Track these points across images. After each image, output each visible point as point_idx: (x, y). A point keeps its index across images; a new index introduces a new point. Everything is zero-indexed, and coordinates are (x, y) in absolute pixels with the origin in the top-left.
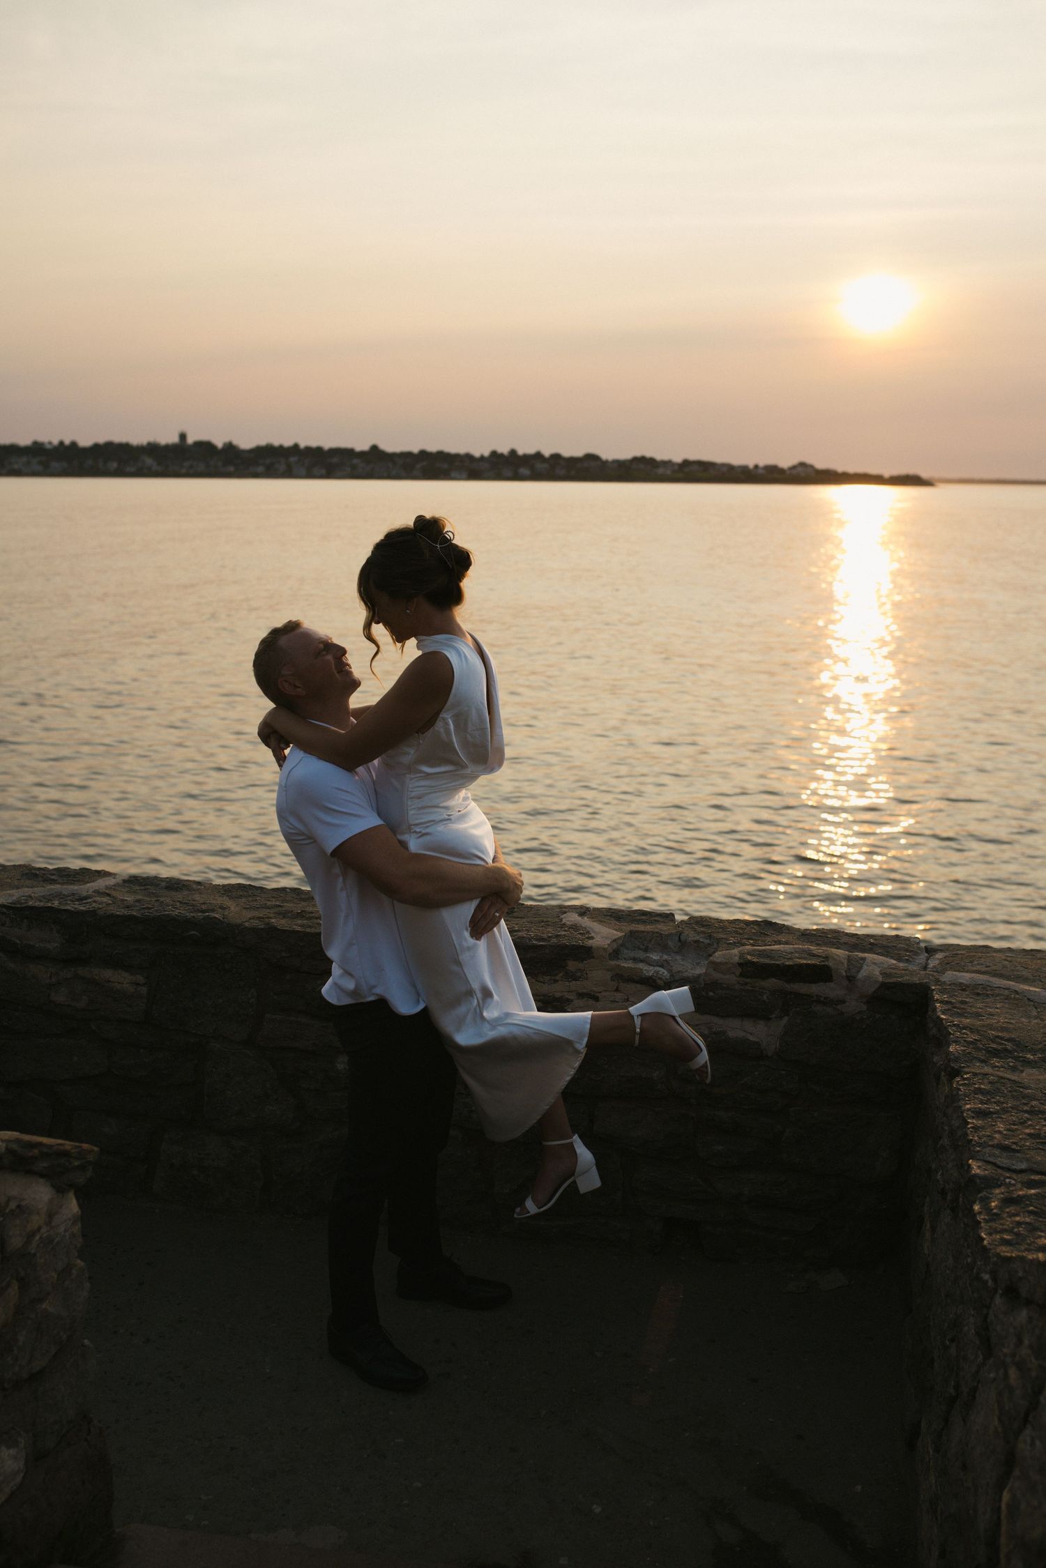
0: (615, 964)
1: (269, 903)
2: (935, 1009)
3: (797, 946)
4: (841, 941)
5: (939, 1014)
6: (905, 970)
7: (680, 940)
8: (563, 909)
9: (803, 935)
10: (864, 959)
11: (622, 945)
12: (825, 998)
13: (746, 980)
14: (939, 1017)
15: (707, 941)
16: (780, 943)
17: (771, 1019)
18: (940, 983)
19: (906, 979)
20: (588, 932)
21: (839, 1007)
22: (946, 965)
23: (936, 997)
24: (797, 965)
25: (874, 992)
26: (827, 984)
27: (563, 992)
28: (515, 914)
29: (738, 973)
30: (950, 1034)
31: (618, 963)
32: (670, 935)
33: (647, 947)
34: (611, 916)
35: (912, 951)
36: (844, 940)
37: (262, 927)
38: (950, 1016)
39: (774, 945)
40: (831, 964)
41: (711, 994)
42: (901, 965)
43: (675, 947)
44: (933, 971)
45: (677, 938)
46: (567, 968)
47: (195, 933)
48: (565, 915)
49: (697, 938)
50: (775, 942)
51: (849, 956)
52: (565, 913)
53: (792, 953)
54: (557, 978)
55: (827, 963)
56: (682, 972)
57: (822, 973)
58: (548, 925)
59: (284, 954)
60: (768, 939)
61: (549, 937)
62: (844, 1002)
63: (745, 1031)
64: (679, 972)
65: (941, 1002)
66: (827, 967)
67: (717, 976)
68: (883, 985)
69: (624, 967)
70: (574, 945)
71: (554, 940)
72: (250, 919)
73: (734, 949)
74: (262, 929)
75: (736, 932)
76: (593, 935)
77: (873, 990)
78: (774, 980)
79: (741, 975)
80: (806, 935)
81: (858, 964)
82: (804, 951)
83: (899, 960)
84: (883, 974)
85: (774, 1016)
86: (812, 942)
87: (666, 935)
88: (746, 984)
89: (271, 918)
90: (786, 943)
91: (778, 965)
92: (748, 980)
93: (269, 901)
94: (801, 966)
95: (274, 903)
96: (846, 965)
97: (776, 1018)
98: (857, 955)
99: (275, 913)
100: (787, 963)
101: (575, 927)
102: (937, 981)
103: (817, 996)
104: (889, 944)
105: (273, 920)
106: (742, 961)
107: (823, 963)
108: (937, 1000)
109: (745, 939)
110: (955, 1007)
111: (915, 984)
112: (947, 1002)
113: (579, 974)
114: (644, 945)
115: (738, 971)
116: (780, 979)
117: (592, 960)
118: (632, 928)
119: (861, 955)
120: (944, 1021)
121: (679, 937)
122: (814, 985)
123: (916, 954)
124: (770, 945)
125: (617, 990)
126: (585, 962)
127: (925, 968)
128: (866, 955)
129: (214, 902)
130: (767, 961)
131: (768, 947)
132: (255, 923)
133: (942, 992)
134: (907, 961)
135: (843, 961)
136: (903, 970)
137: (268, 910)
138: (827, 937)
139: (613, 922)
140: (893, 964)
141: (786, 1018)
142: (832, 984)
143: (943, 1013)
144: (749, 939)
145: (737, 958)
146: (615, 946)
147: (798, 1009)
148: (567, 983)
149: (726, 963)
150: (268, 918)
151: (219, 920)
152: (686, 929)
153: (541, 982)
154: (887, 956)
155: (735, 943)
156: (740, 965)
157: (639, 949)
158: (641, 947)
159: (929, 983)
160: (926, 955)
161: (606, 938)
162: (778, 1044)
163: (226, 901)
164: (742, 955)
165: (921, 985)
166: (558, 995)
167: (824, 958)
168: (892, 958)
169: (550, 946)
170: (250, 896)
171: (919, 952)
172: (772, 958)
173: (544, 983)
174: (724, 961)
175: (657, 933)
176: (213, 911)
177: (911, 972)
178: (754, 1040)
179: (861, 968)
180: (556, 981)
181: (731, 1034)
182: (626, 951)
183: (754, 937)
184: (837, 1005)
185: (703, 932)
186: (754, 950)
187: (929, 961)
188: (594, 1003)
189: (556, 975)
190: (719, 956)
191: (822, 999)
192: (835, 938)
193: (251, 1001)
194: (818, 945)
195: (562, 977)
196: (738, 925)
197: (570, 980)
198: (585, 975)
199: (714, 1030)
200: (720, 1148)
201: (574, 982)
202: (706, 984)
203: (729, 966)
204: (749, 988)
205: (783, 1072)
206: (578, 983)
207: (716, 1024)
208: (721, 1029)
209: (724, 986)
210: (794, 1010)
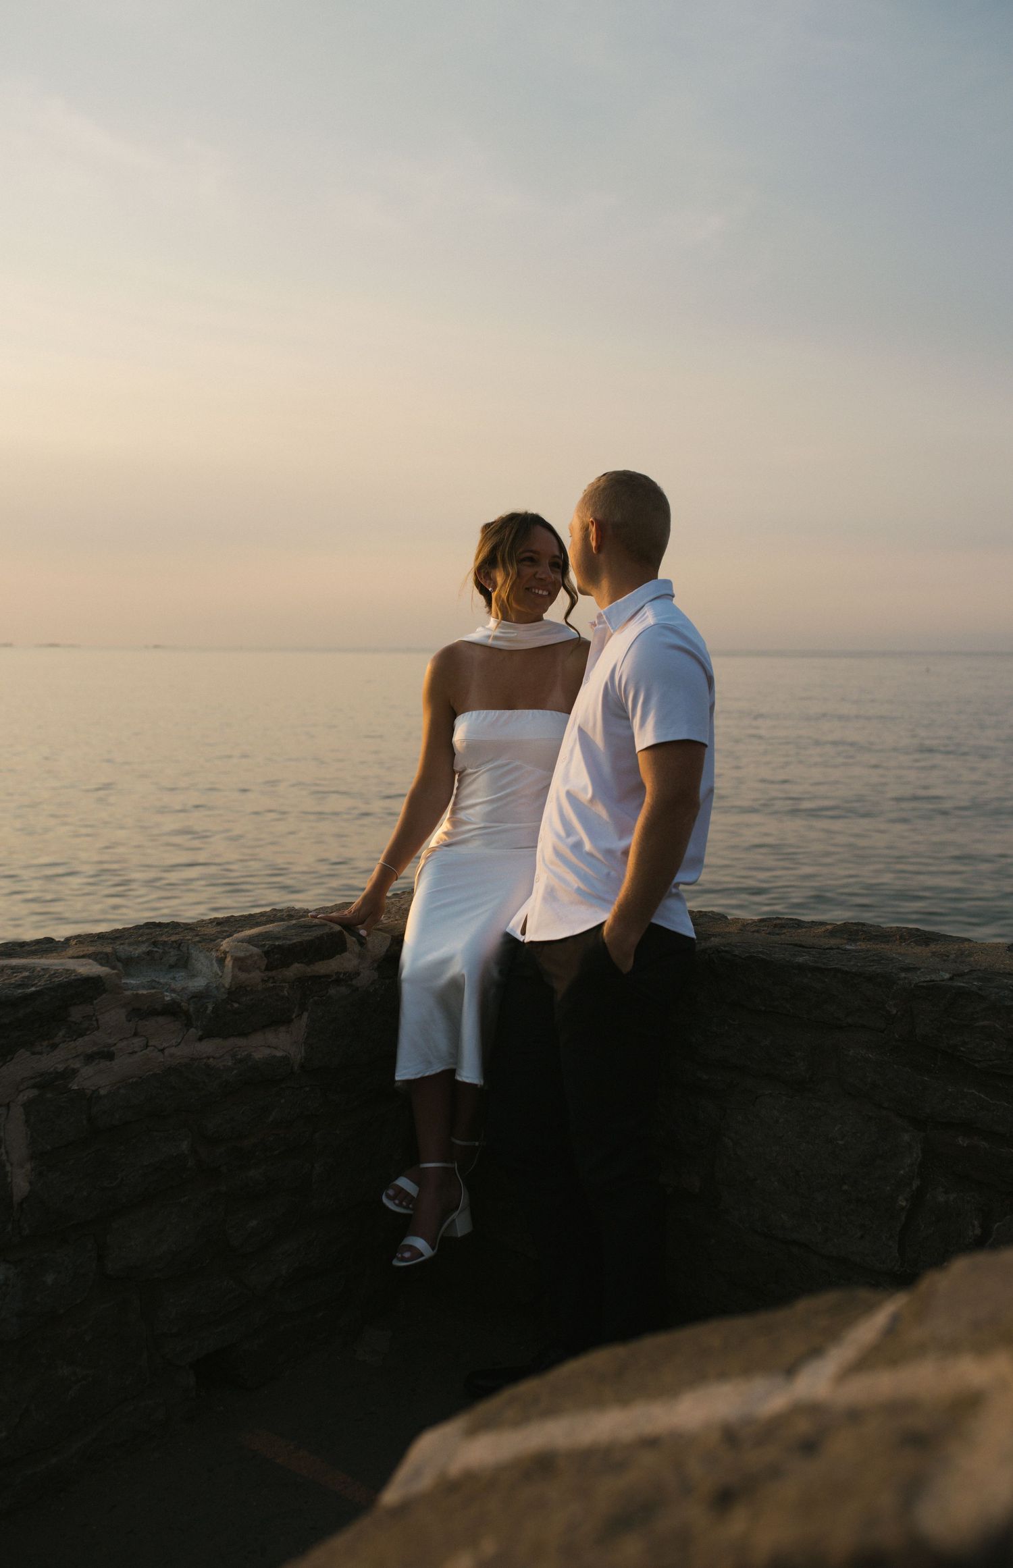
12: (345, 974)
13: (270, 974)
17: (292, 1020)
21: (354, 982)
25: (387, 951)
26: (343, 955)
27: (67, 1060)
29: (263, 967)
31: (135, 992)
41: (236, 1005)
46: (69, 1019)
62: (358, 974)
63: (269, 1047)
67: (243, 976)
68: (394, 940)
69: (143, 995)
70: (74, 980)
77: (384, 949)
78: (296, 965)
79: (267, 969)
85: (295, 1015)
88: (269, 979)
92: (272, 973)
97: (297, 1017)
103: (335, 973)
106: (265, 948)
113: (86, 1024)
115: (263, 963)
116: (301, 963)
117: (104, 996)
122: (330, 960)
125: (136, 1035)
126: (95, 1002)
141: (306, 1015)
142: (346, 955)
145: (253, 948)
147: (316, 998)
148: (72, 1044)
149: (249, 957)
156: (266, 953)
162: (303, 1051)
166: (61, 1067)
169: (41, 991)
173: (41, 1053)
178: (280, 1055)
180: (54, 1047)
181: (257, 1056)
184: (352, 980)
188: (108, 1063)
189: (55, 1036)
191: (341, 976)
195: (64, 1036)
197: (74, 1038)
198: (95, 1023)
199: (239, 1057)
200: (254, 1223)
201: (80, 1039)
202: (230, 992)
203: (256, 958)
204: (272, 985)
205: (307, 1089)
206: (86, 1038)
207: (240, 1047)
208: (246, 1053)
209: (249, 989)
210: (311, 1001)
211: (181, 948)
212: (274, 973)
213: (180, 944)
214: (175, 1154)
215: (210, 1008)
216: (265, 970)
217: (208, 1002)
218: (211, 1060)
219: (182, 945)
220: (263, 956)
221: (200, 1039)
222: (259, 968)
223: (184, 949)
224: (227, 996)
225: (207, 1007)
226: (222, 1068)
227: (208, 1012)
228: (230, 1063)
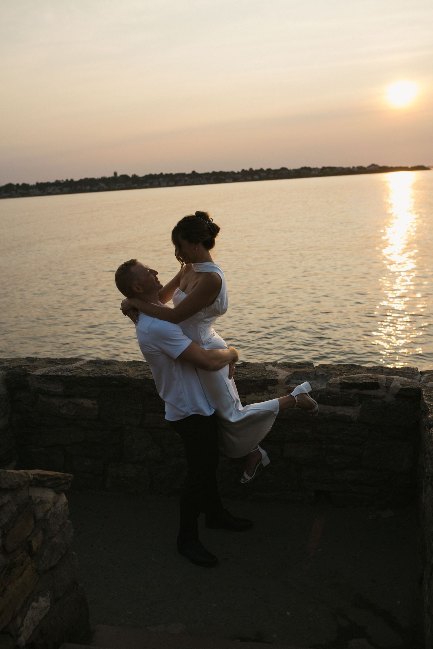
0: (288, 386)
1: (145, 368)
2: (423, 398)
3: (364, 375)
4: (384, 371)
5: (425, 401)
6: (411, 382)
7: (315, 375)
8: (267, 364)
9: (367, 369)
10: (393, 379)
11: (291, 378)
12: (377, 396)
13: (343, 390)
14: (425, 402)
15: (327, 374)
16: (357, 373)
17: (355, 406)
18: (426, 387)
19: (412, 386)
20: (276, 373)
21: (383, 399)
22: (429, 379)
23: (424, 393)
24: (364, 383)
25: (398, 392)
26: (378, 390)
28: (246, 367)
29: (340, 388)
30: (429, 409)
31: (289, 386)
32: (311, 372)
33: (302, 378)
34: (286, 366)
35: (414, 374)
36: (385, 370)
37: (142, 378)
38: (430, 402)
39: (355, 374)
40: (379, 381)
41: (329, 397)
42: (410, 380)
43: (313, 377)
44: (423, 382)
45: (314, 374)
46: (268, 389)
47: (116, 382)
48: (267, 366)
49: (322, 373)
50: (355, 373)
51: (386, 378)
52: (267, 365)
53: (362, 377)
54: (264, 393)
55: (377, 381)
56: (316, 388)
57: (375, 385)
58: (260, 371)
59: (152, 389)
60: (353, 372)
61: (260, 376)
62: (385, 397)
63: (344, 411)
64: (315, 388)
65: (426, 396)
66: (378, 383)
67: (331, 389)
68: (401, 389)
70: (271, 379)
71: (262, 378)
72: (138, 375)
73: (338, 377)
74: (142, 379)
75: (339, 370)
76: (278, 374)
77: (397, 392)
78: (355, 389)
79: (341, 388)
80: (369, 369)
81: (391, 381)
82: (367, 376)
83: (409, 378)
84: (401, 385)
85: (356, 405)
86: (371, 372)
87: (309, 373)
88: (343, 392)
89: (146, 374)
90: (360, 373)
91: (356, 383)
92: (344, 390)
93: (146, 367)
94: (366, 383)
95: (147, 368)
96: (385, 382)
98: (390, 377)
99: (148, 372)
100: (360, 382)
101: (271, 371)
102: (425, 387)
103: (373, 395)
104: (404, 372)
105: (147, 375)
106: (341, 382)
107: (375, 381)
108: (424, 395)
109: (343, 372)
110: (432, 398)
111: (415, 388)
112: (428, 396)
113: (273, 391)
114: (300, 377)
115: (340, 386)
116: (357, 389)
117: (278, 385)
118: (295, 371)
119: (392, 377)
120: (427, 404)
121: (315, 373)
122: (372, 391)
123: (416, 375)
124: (353, 375)
126: (275, 386)
127: (420, 381)
128: (394, 377)
129: (123, 369)
130: (351, 382)
131: (352, 376)
132: (140, 377)
133: (426, 391)
134: (412, 378)
135: (384, 379)
136: (410, 382)
137: (145, 371)
138: (378, 370)
139: (287, 368)
140: (406, 380)
141: (361, 405)
142: (379, 390)
143: (427, 400)
144: (344, 372)
145: (339, 381)
146: (288, 378)
147: (366, 401)
148: (269, 395)
149: (334, 383)
150: (145, 374)
151: (125, 376)
152: (318, 369)
153: (257, 395)
154: (403, 377)
155: (338, 374)
156: (340, 384)
157: (299, 379)
158: (299, 378)
159: (421, 387)
160: (421, 375)
161: (284, 375)
162: (358, 416)
163: (128, 368)
164: (341, 380)
165: (418, 388)
167: (376, 379)
168: (406, 377)
169: (260, 380)
170: (138, 366)
171: (417, 374)
172: (354, 380)
173: (259, 395)
174: (333, 382)
175: (305, 372)
176: (122, 373)
177: (414, 383)
178: (348, 415)
179: (392, 383)
180: (264, 394)
181: (338, 413)
182: (292, 380)
183: (346, 372)
184: (382, 399)
185: (325, 371)
186: (346, 377)
187: (422, 378)
189: (264, 392)
190: (331, 381)
191: (376, 396)
192: (381, 370)
193: (140, 409)
194: (374, 373)
195: (266, 393)
196: (340, 366)
197: (270, 394)
198: (276, 391)
199: (331, 412)
201: (271, 395)
202: (326, 393)
203: (336, 384)
204: (345, 393)
205: (361, 428)
206: (273, 395)
207: (332, 409)
208: (334, 411)
209: (334, 393)
210: (364, 401)
214: (303, 432)
215: (319, 395)
222: (338, 387)
226: (325, 413)
227: (318, 396)
228: (328, 413)
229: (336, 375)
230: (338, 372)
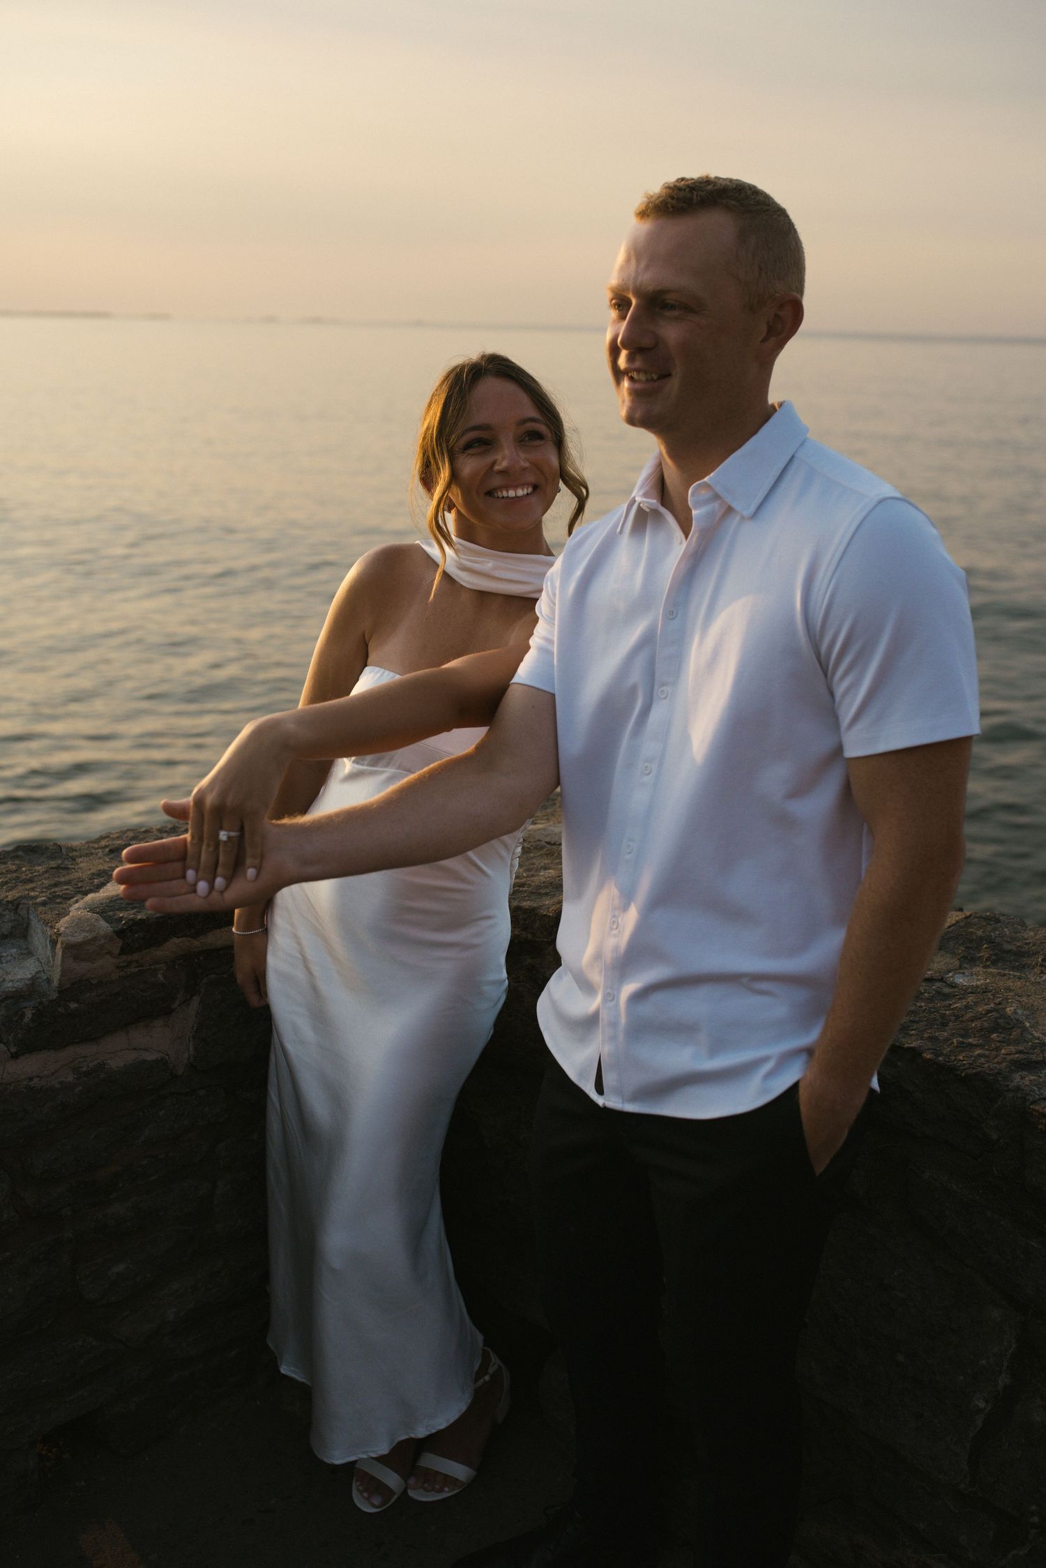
13: (129, 958)
17: (173, 1010)
29: (117, 951)
41: (73, 1005)
63: (135, 1049)
67: (81, 968)
78: (176, 940)
79: (123, 951)
85: (177, 1003)
88: (129, 964)
92: (133, 957)
97: (179, 1005)
115: (119, 943)
116: (182, 937)
141: (196, 1000)
144: (56, 885)
145: (103, 924)
147: (213, 977)
149: (94, 939)
156: (120, 933)
162: (191, 1048)
174: (83, 934)
178: (153, 1058)
181: (115, 1064)
199: (84, 1069)
200: (121, 1268)
202: (62, 991)
203: (104, 941)
204: (137, 970)
205: (202, 1092)
207: (85, 1057)
208: (96, 1063)
209: (94, 982)
210: (205, 980)
211: (18, 911)
212: (136, 956)
213: (19, 904)
215: (29, 1014)
216: (120, 954)
217: (25, 1008)
218: (36, 1080)
219: (20, 907)
220: (115, 937)
221: (15, 1056)
222: (109, 953)
223: (23, 913)
224: (57, 995)
225: (23, 1015)
226: (57, 1086)
227: (26, 1020)
228: (70, 1078)
229: (44, 904)
230: (33, 889)
